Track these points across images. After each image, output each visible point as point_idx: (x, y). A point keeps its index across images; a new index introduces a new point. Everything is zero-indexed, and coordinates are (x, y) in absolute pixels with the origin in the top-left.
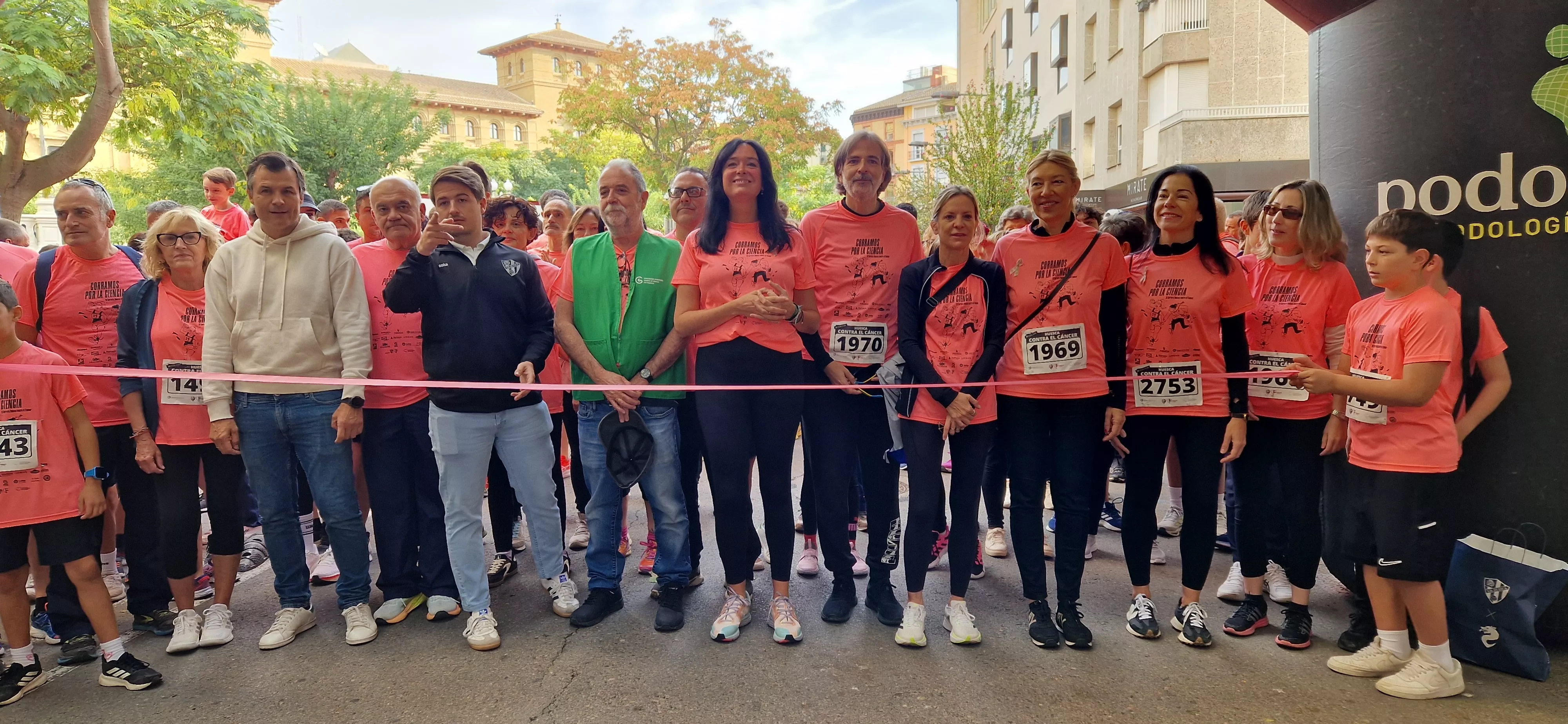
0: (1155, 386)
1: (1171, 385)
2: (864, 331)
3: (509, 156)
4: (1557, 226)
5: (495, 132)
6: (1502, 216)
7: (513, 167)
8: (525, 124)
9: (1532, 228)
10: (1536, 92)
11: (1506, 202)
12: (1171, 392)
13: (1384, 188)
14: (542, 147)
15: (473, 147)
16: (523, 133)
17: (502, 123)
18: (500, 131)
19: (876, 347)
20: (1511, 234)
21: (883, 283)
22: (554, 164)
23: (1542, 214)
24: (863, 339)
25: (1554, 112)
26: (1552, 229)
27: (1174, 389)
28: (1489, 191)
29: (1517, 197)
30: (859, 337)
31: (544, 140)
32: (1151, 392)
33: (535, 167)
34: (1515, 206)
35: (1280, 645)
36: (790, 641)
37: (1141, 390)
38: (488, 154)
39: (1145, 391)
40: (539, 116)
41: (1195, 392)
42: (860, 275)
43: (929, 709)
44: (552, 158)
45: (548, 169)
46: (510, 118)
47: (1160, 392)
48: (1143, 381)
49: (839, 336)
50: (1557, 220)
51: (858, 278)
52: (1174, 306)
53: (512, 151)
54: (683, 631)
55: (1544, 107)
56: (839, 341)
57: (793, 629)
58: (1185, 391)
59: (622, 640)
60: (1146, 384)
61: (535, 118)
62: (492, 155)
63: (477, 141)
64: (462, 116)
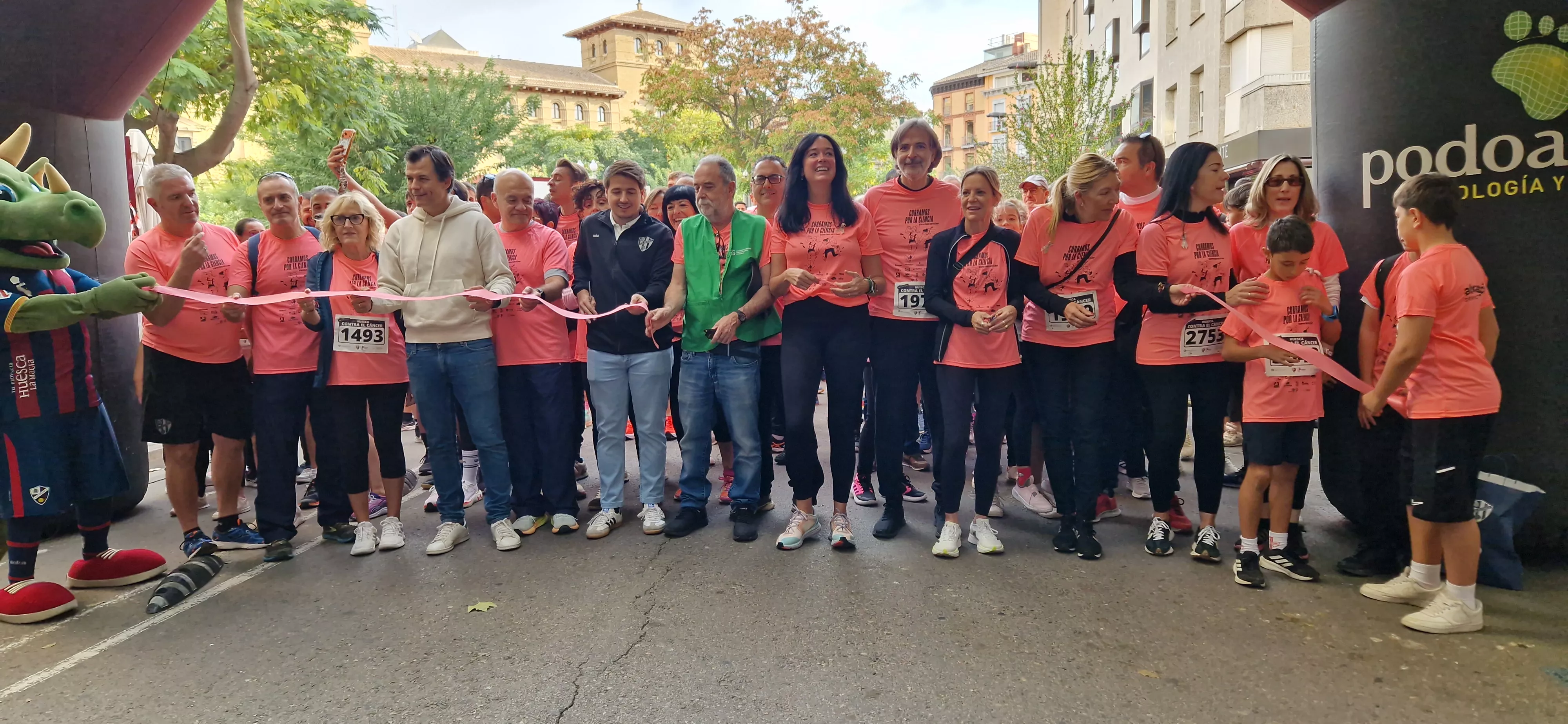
0: (1198, 337)
1: (1210, 335)
3: (593, 137)
4: (1516, 189)
5: (580, 113)
6: (1468, 180)
7: (598, 148)
9: (1494, 190)
10: (1496, 71)
11: (1470, 168)
12: (1209, 342)
13: (1367, 158)
14: (625, 127)
15: (559, 129)
16: (606, 113)
17: (586, 104)
18: (584, 113)
20: (1475, 196)
22: (637, 144)
23: (1502, 178)
25: (1512, 87)
26: (1511, 191)
27: (1211, 339)
28: (1456, 159)
29: (1480, 164)
30: (919, 295)
31: (627, 120)
32: (1194, 343)
33: (618, 147)
34: (1479, 172)
37: (1187, 341)
38: (573, 135)
39: (1189, 342)
40: (621, 96)
42: (914, 241)
44: (634, 138)
45: (631, 149)
46: (594, 99)
47: (1201, 342)
48: (1188, 333)
49: (902, 295)
50: (1515, 183)
51: (912, 243)
52: (1215, 266)
53: (596, 132)
55: (1503, 84)
56: (902, 299)
57: (847, 536)
60: (1191, 335)
61: (618, 98)
62: (578, 136)
63: (563, 123)
64: (548, 98)
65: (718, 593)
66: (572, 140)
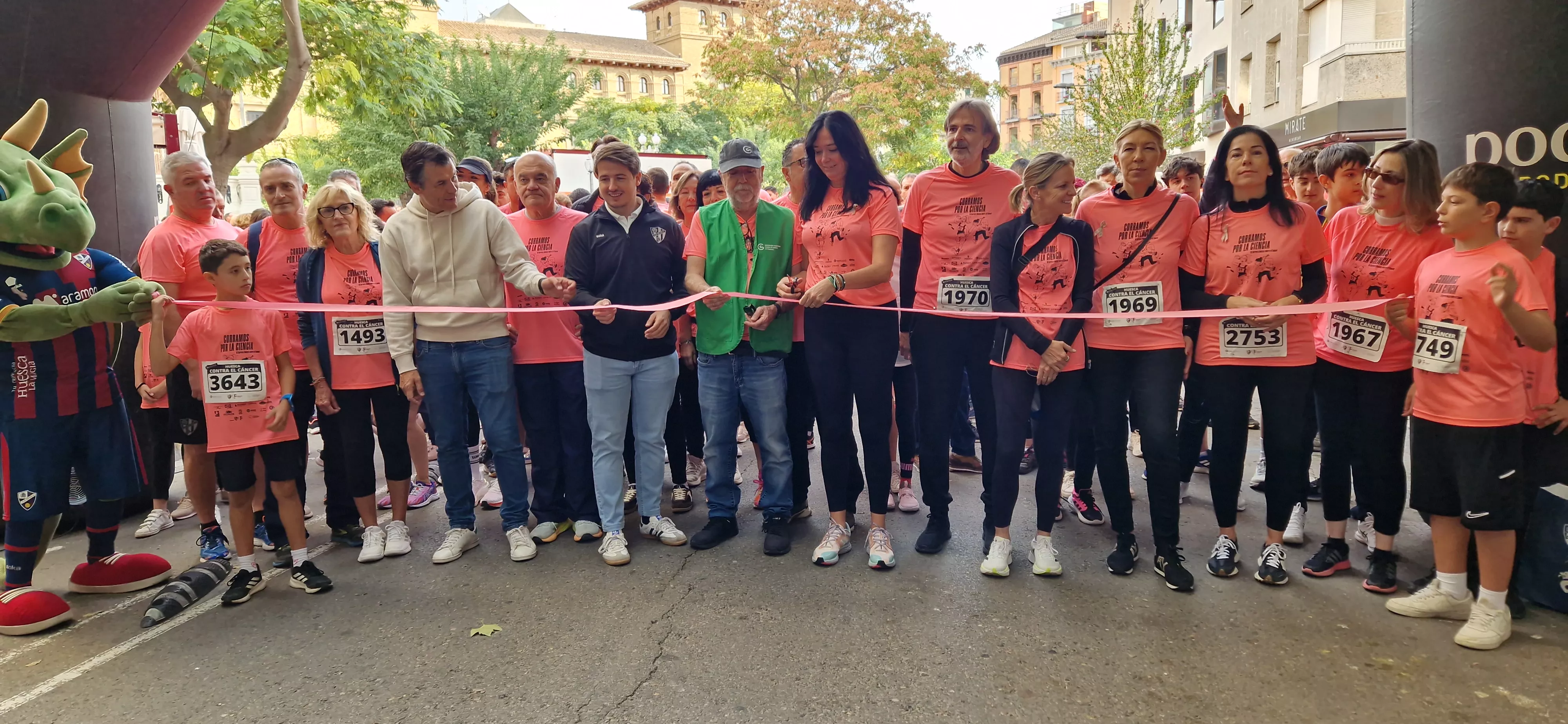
0: (1241, 338)
1: (1257, 336)
2: (969, 285)
3: (657, 110)
5: (644, 86)
7: (661, 121)
8: (672, 77)
12: (1256, 343)
13: (1472, 138)
14: (689, 99)
15: (623, 101)
16: (670, 86)
17: (650, 77)
18: (648, 85)
19: (983, 300)
21: (986, 238)
22: (701, 117)
24: (969, 292)
27: (1259, 340)
30: (965, 291)
31: (690, 92)
32: (1236, 343)
33: (681, 120)
35: (1367, 590)
36: (882, 567)
37: (1227, 341)
38: (637, 108)
39: (1230, 342)
40: (685, 69)
41: (1280, 343)
42: (963, 232)
43: (1002, 629)
44: (698, 110)
45: (694, 121)
46: (658, 72)
47: (1245, 343)
48: (1229, 332)
49: (946, 290)
51: (961, 235)
52: (1259, 260)
53: (660, 104)
54: (788, 556)
56: (946, 294)
57: (886, 556)
58: (1270, 343)
59: (735, 562)
60: (1232, 335)
61: (682, 70)
62: (641, 109)
63: (627, 95)
64: (613, 71)
65: (741, 618)
66: (636, 113)
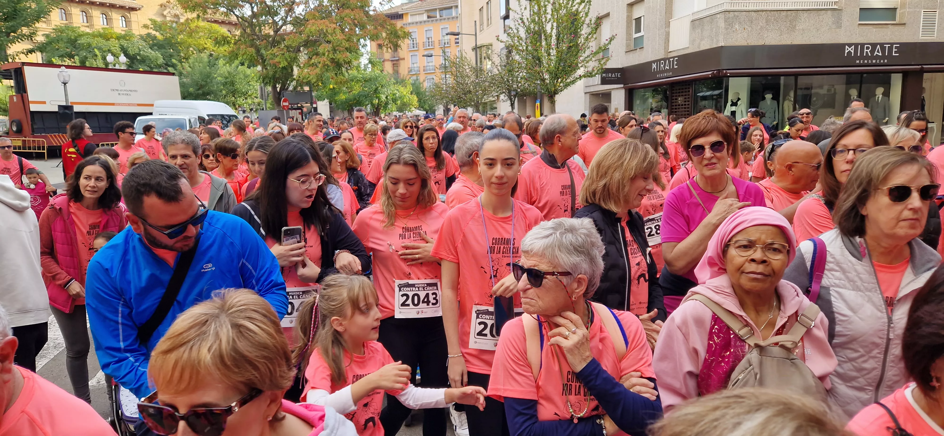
3: (118, 38)
5: (105, 20)
7: (122, 46)
8: (128, 15)
14: (144, 32)
15: (88, 30)
16: (128, 22)
17: (110, 13)
18: (109, 20)
22: (156, 45)
31: (146, 26)
33: (140, 47)
38: (100, 35)
40: (139, 9)
44: (153, 40)
45: (151, 49)
46: (117, 10)
53: (120, 34)
61: (136, 10)
62: (106, 37)
63: (91, 26)
64: (77, 7)
66: (100, 39)
